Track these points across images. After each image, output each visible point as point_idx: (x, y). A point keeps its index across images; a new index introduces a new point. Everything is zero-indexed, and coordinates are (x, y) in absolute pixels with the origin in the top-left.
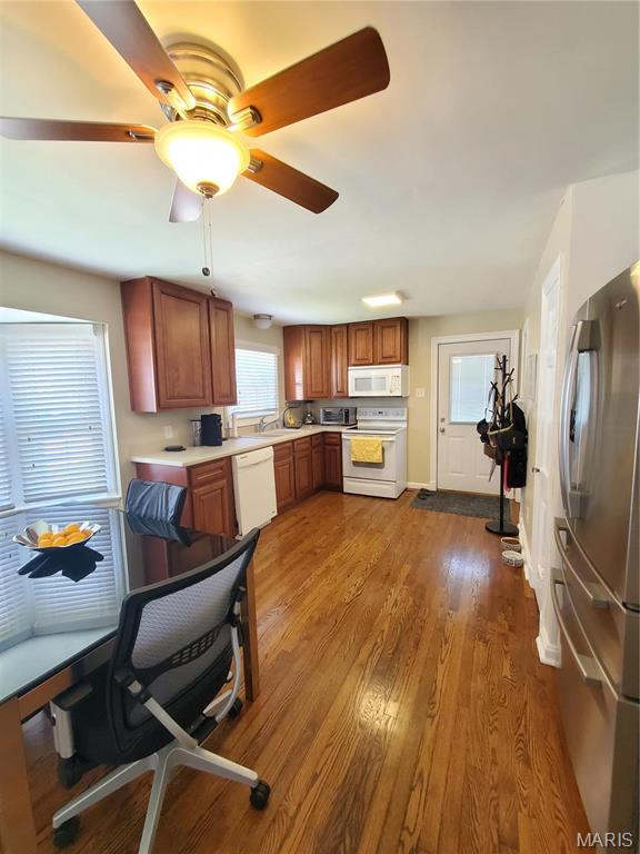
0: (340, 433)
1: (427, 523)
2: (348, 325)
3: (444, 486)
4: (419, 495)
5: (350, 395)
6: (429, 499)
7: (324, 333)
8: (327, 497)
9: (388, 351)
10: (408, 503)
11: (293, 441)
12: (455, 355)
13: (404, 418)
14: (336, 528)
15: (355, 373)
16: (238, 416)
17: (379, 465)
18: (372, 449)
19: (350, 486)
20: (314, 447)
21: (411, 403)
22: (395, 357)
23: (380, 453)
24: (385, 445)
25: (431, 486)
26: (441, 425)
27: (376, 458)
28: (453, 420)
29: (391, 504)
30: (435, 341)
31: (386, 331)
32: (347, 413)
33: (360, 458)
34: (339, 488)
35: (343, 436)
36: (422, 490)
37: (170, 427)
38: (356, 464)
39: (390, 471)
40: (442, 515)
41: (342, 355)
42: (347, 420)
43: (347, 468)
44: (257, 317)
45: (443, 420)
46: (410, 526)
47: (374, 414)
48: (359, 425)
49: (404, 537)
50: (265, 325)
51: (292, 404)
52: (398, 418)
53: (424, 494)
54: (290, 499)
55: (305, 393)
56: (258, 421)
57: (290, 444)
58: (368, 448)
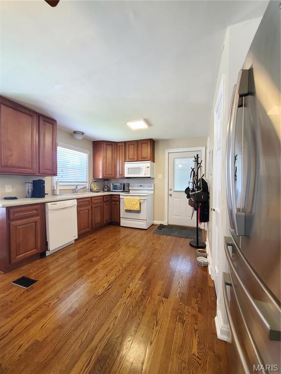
0: (119, 195)
1: (160, 242)
2: (125, 143)
3: (172, 223)
4: (159, 227)
5: (125, 176)
6: (163, 229)
7: (113, 146)
8: (112, 228)
9: (144, 155)
10: (152, 232)
11: (91, 198)
12: (176, 158)
13: (152, 188)
14: (110, 245)
15: (128, 165)
16: (60, 184)
17: (139, 212)
18: (135, 203)
19: (123, 223)
20: (105, 202)
21: (156, 181)
22: (147, 158)
23: (138, 205)
24: (141, 201)
25: (165, 223)
26: (170, 192)
27: (137, 208)
28: (176, 190)
29: (144, 232)
30: (167, 151)
31: (143, 145)
32: (124, 186)
33: (129, 208)
34: (118, 224)
35: (121, 197)
36: (161, 225)
37: (10, 186)
38: (127, 211)
39: (143, 215)
40: (169, 237)
41: (122, 156)
42: (124, 189)
43: (122, 213)
44: (75, 132)
45: (171, 190)
46: (151, 243)
47: (138, 186)
48: (130, 191)
49: (146, 250)
50: (80, 137)
51: (96, 180)
52: (150, 188)
53: (161, 226)
54: (87, 230)
55: (103, 175)
56: (74, 188)
57: (89, 199)
58: (133, 203)
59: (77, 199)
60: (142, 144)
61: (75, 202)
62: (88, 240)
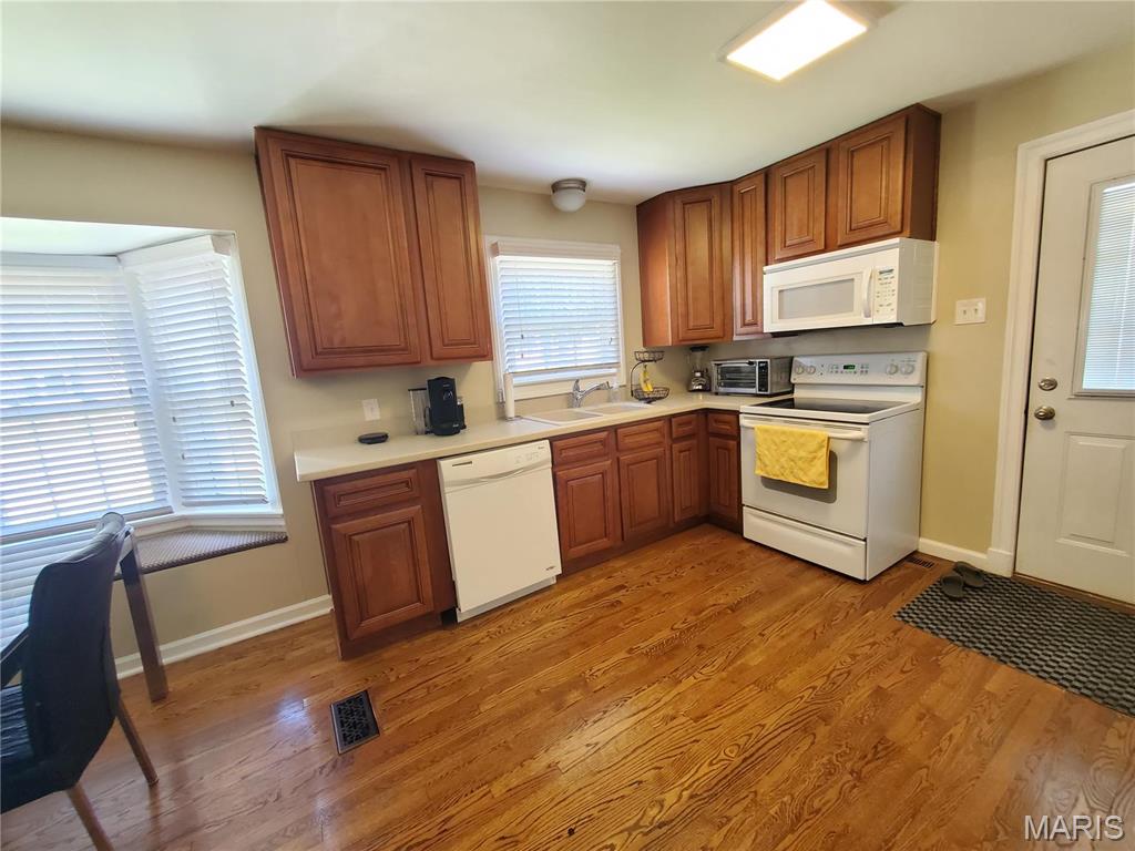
0: (736, 413)
1: (932, 694)
2: (767, 173)
4: (946, 581)
5: (767, 329)
6: (974, 605)
7: (716, 202)
8: (706, 541)
9: (866, 210)
10: (897, 604)
11: (614, 429)
13: (916, 378)
14: (665, 634)
15: (777, 278)
16: (516, 381)
17: (826, 494)
18: (802, 454)
19: (755, 526)
20: (676, 440)
21: (939, 341)
22: (887, 221)
23: (821, 465)
24: (839, 448)
25: (994, 559)
26: (1041, 400)
27: (815, 475)
28: (1087, 387)
31: (860, 161)
32: (764, 369)
33: (775, 474)
34: (734, 528)
35: (744, 421)
36: (962, 569)
37: (374, 402)
38: (771, 483)
39: (850, 509)
41: (753, 242)
42: (763, 386)
43: (750, 490)
44: (556, 187)
45: (1052, 385)
46: (864, 691)
47: (834, 370)
48: (799, 394)
49: (822, 730)
50: (571, 202)
51: (654, 353)
53: (964, 581)
54: (603, 543)
55: (675, 332)
56: (569, 388)
57: (604, 434)
58: (793, 452)
59: (552, 440)
60: (852, 154)
61: (543, 451)
62: (600, 584)
